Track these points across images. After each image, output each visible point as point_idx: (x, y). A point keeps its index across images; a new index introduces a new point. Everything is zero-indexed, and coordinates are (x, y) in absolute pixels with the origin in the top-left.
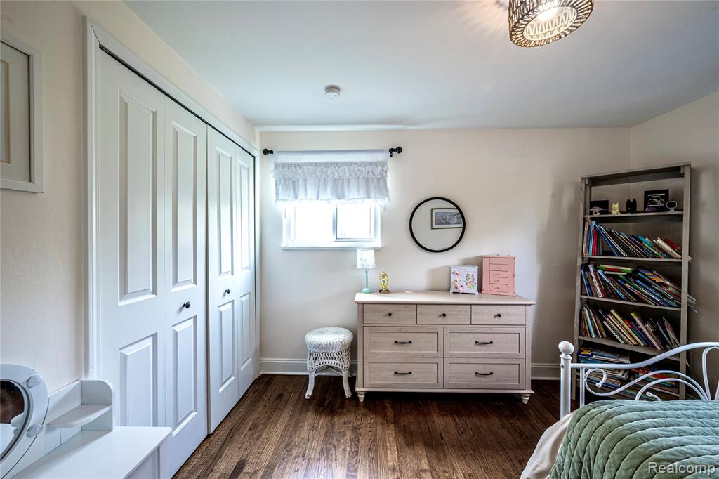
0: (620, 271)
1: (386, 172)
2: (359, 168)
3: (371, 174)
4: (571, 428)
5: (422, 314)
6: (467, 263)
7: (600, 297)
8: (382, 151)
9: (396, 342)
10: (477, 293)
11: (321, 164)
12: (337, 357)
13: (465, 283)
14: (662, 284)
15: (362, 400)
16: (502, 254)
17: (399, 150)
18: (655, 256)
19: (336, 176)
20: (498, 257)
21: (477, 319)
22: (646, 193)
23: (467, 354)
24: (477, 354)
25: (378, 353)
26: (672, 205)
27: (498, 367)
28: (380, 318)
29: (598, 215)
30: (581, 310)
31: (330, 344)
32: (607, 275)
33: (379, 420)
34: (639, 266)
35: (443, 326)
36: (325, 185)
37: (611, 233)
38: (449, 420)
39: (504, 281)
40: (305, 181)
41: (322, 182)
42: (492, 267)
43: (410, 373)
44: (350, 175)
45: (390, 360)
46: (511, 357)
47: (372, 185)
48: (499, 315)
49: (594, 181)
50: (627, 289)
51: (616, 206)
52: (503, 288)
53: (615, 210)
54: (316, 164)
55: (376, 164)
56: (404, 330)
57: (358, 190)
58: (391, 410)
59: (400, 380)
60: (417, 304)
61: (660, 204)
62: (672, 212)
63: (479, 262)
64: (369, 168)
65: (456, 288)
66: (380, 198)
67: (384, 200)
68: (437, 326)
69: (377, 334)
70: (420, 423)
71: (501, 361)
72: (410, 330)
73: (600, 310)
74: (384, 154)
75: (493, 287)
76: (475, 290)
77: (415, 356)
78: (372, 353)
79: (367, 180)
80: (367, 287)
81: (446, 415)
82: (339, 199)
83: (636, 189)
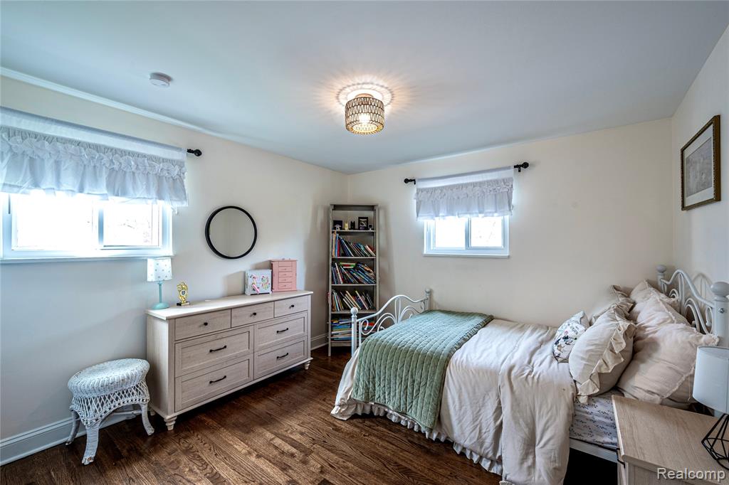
0: (349, 266)
1: (183, 174)
2: (151, 162)
3: (165, 172)
4: (361, 356)
5: (236, 316)
6: (258, 267)
7: (342, 284)
8: (179, 149)
9: (211, 351)
10: (271, 293)
11: (89, 145)
12: (135, 392)
13: (261, 285)
14: (369, 272)
15: (171, 428)
16: (286, 259)
17: (198, 153)
18: (366, 256)
19: (116, 166)
20: (283, 260)
21: (278, 313)
22: (360, 218)
23: (269, 345)
24: (278, 342)
25: (192, 369)
26: (371, 226)
27: (290, 347)
28: (195, 330)
29: (339, 230)
30: (332, 293)
31: (128, 378)
32: (345, 269)
33: (206, 432)
34: (358, 262)
35: (253, 324)
36: (95, 173)
37: (346, 242)
38: (267, 402)
39: (289, 279)
40: (57, 163)
41: (90, 170)
42: (280, 269)
43: (225, 377)
44: (137, 168)
45: (205, 371)
46: (300, 337)
47: (165, 185)
48: (293, 306)
49: (336, 207)
50: (354, 276)
51: (347, 225)
52: (289, 285)
53: (347, 227)
54: (79, 143)
55: (172, 162)
56: (219, 336)
57: (148, 189)
58: (210, 420)
59: (216, 387)
60: (231, 309)
61: (365, 225)
62: (370, 230)
63: (270, 265)
64: (165, 166)
65: (254, 290)
66: (175, 200)
67: (183, 203)
68: (248, 325)
69: (189, 349)
70: (245, 415)
71: (293, 342)
72: (224, 335)
73: (341, 291)
74: (180, 153)
75: (281, 285)
76: (269, 290)
77: (230, 359)
78: (185, 371)
79: (160, 178)
80: (161, 302)
81: (262, 400)
82: (117, 195)
83: (354, 215)
